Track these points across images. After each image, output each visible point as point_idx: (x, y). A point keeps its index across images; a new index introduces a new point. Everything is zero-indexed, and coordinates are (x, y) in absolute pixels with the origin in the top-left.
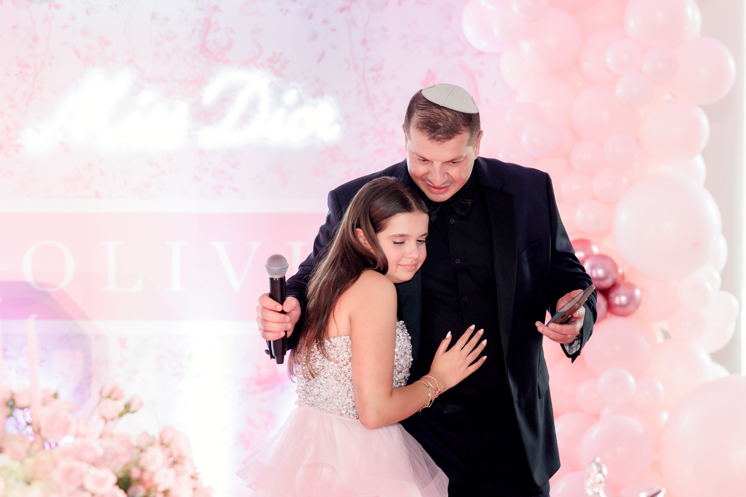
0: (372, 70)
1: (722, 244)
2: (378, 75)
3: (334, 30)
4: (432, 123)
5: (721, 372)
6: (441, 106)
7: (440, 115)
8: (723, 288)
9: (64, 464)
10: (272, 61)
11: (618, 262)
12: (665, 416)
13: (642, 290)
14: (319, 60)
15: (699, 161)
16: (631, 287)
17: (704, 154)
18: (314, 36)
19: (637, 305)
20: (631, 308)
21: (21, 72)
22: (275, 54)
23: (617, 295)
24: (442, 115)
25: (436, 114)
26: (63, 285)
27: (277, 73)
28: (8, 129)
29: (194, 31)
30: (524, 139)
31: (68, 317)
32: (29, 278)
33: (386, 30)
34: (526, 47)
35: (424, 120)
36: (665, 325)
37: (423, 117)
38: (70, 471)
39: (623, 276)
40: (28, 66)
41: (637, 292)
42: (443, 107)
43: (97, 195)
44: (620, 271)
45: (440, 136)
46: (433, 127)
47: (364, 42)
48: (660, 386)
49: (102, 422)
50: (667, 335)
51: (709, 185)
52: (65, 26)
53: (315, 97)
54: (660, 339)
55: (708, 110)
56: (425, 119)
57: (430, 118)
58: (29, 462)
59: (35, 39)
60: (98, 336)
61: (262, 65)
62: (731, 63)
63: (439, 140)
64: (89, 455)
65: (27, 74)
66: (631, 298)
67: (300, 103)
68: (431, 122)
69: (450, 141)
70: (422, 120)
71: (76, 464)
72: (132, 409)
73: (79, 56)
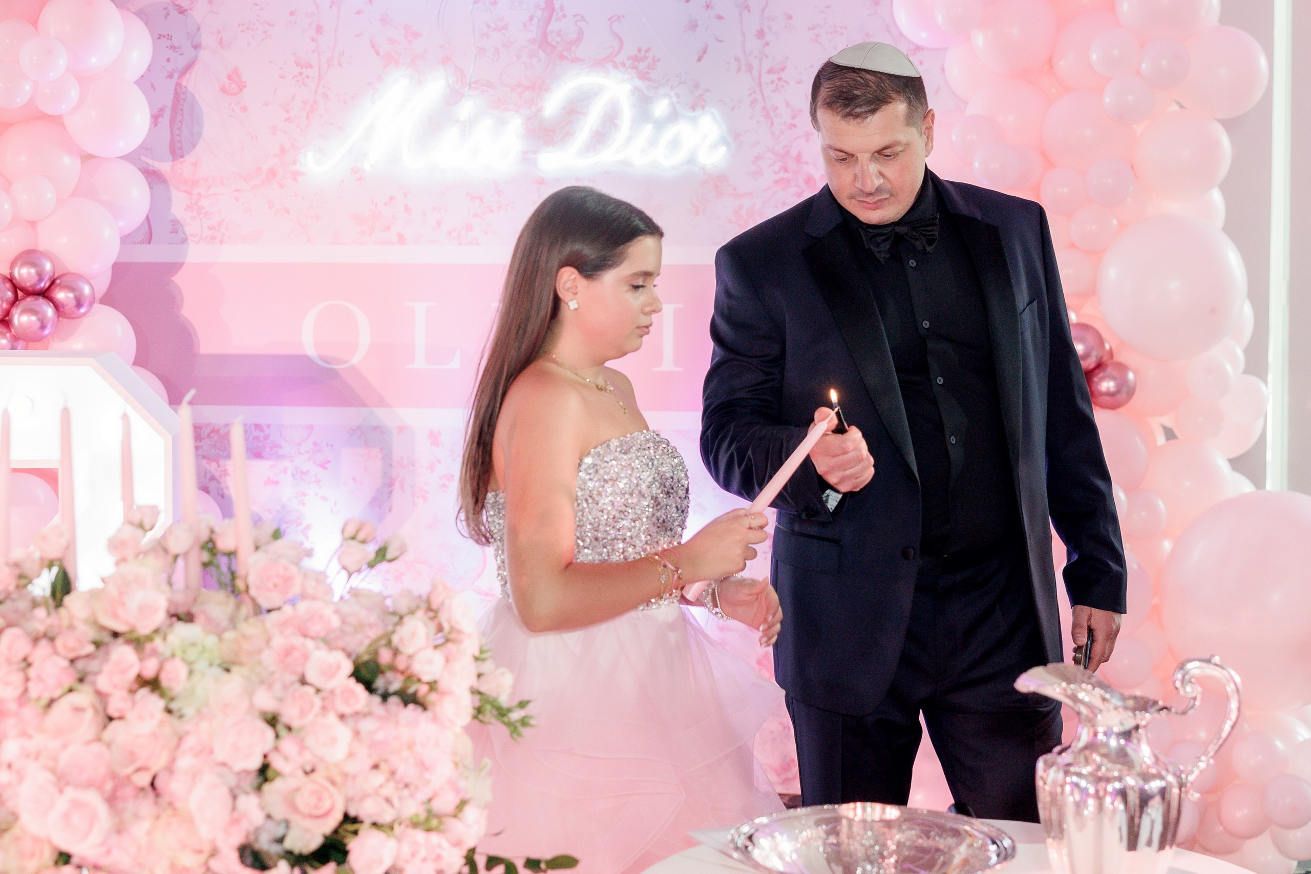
0: (770, 71)
1: (1247, 310)
2: (780, 79)
3: (720, 17)
4: (846, 92)
5: (1246, 486)
6: (858, 69)
7: (855, 80)
8: (1247, 371)
9: (278, 641)
10: (635, 59)
11: (1104, 334)
12: (1167, 545)
13: (1135, 373)
14: (699, 59)
15: (1216, 197)
16: (1122, 368)
17: (1223, 187)
18: (693, 26)
19: (1131, 393)
20: (1122, 396)
21: (301, 74)
22: (640, 50)
23: (1102, 379)
24: (859, 79)
25: (849, 80)
26: (355, 360)
27: (643, 76)
28: (283, 150)
29: (531, 19)
30: (977, 165)
31: (363, 404)
32: (311, 351)
33: (790, 17)
34: (979, 39)
35: (833, 92)
36: (1167, 421)
37: (831, 88)
38: (288, 652)
39: (1111, 353)
40: (310, 66)
41: (1131, 376)
42: (860, 69)
43: (401, 239)
44: (1107, 347)
45: (858, 110)
46: (846, 99)
47: (761, 34)
48: (1161, 504)
49: (344, 574)
50: (1170, 434)
51: (1230, 229)
52: (359, 12)
53: (693, 108)
54: (1161, 440)
55: (1229, 125)
56: (833, 90)
57: (843, 87)
58: (229, 635)
59: (319, 29)
60: (401, 429)
61: (623, 65)
62: (1263, 62)
63: (857, 116)
64: (316, 628)
65: (307, 77)
66: (1122, 383)
67: (674, 116)
68: (843, 92)
69: (875, 116)
70: (830, 93)
71: (298, 641)
72: (389, 556)
73: (378, 53)
